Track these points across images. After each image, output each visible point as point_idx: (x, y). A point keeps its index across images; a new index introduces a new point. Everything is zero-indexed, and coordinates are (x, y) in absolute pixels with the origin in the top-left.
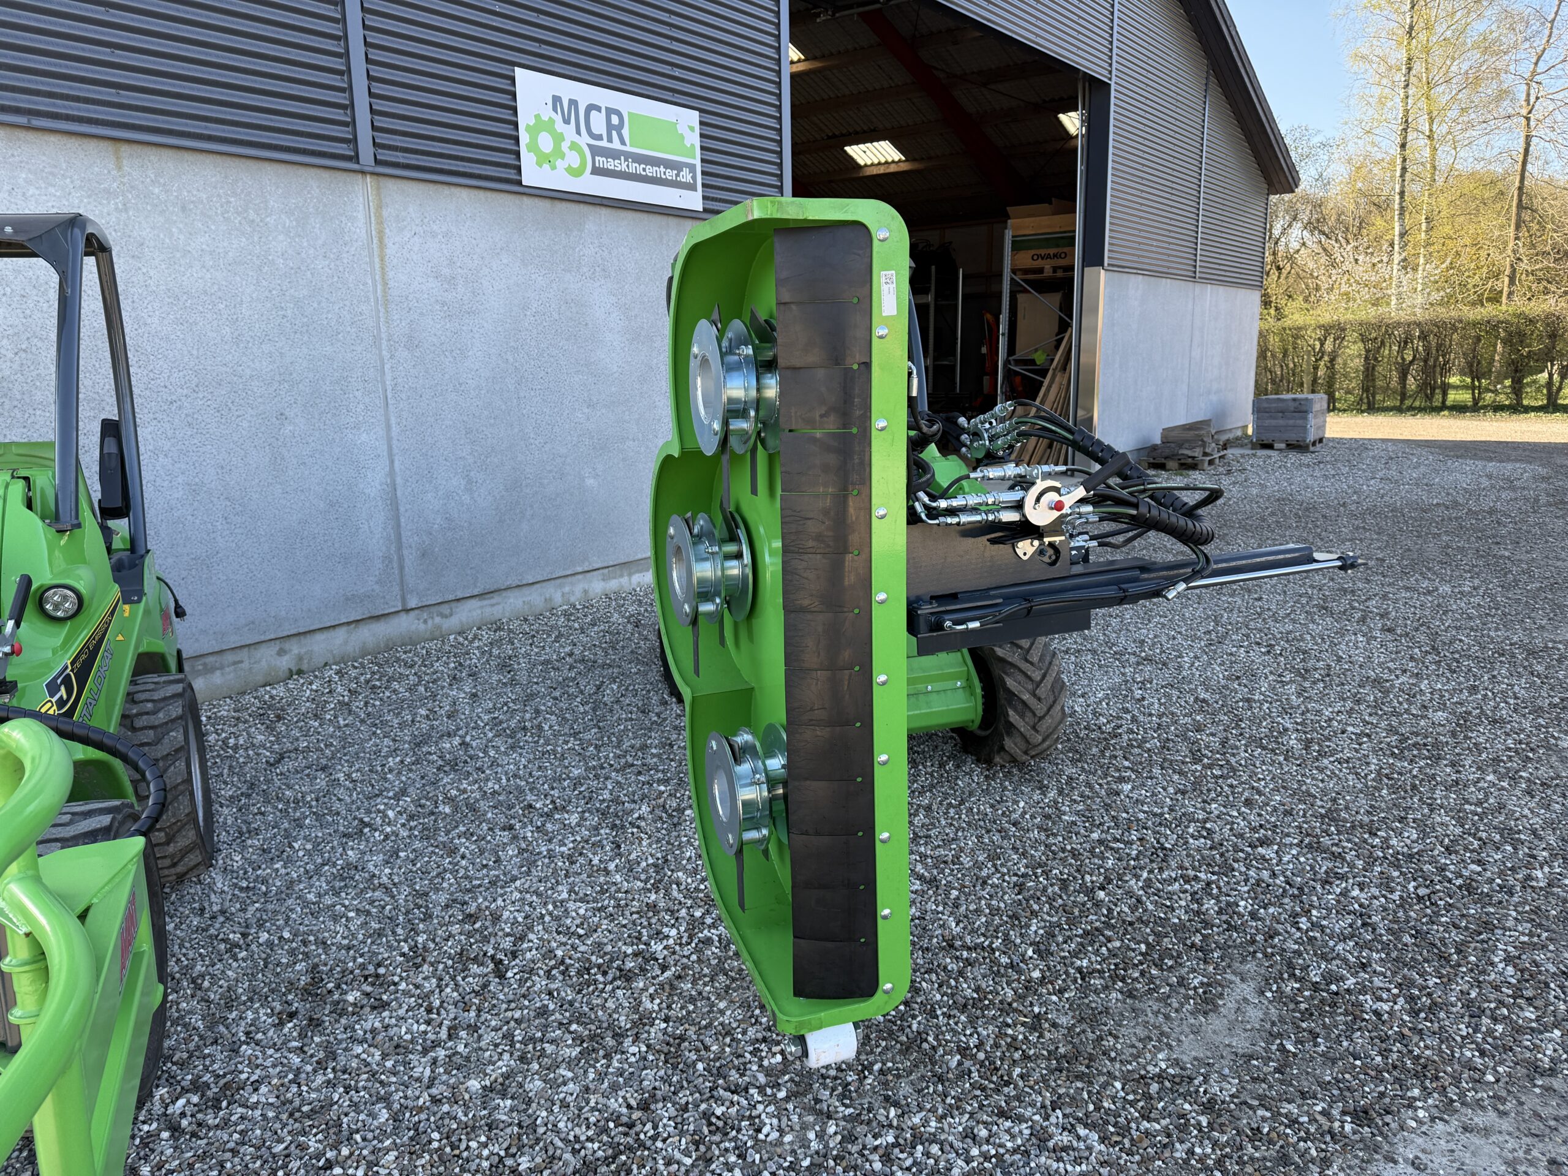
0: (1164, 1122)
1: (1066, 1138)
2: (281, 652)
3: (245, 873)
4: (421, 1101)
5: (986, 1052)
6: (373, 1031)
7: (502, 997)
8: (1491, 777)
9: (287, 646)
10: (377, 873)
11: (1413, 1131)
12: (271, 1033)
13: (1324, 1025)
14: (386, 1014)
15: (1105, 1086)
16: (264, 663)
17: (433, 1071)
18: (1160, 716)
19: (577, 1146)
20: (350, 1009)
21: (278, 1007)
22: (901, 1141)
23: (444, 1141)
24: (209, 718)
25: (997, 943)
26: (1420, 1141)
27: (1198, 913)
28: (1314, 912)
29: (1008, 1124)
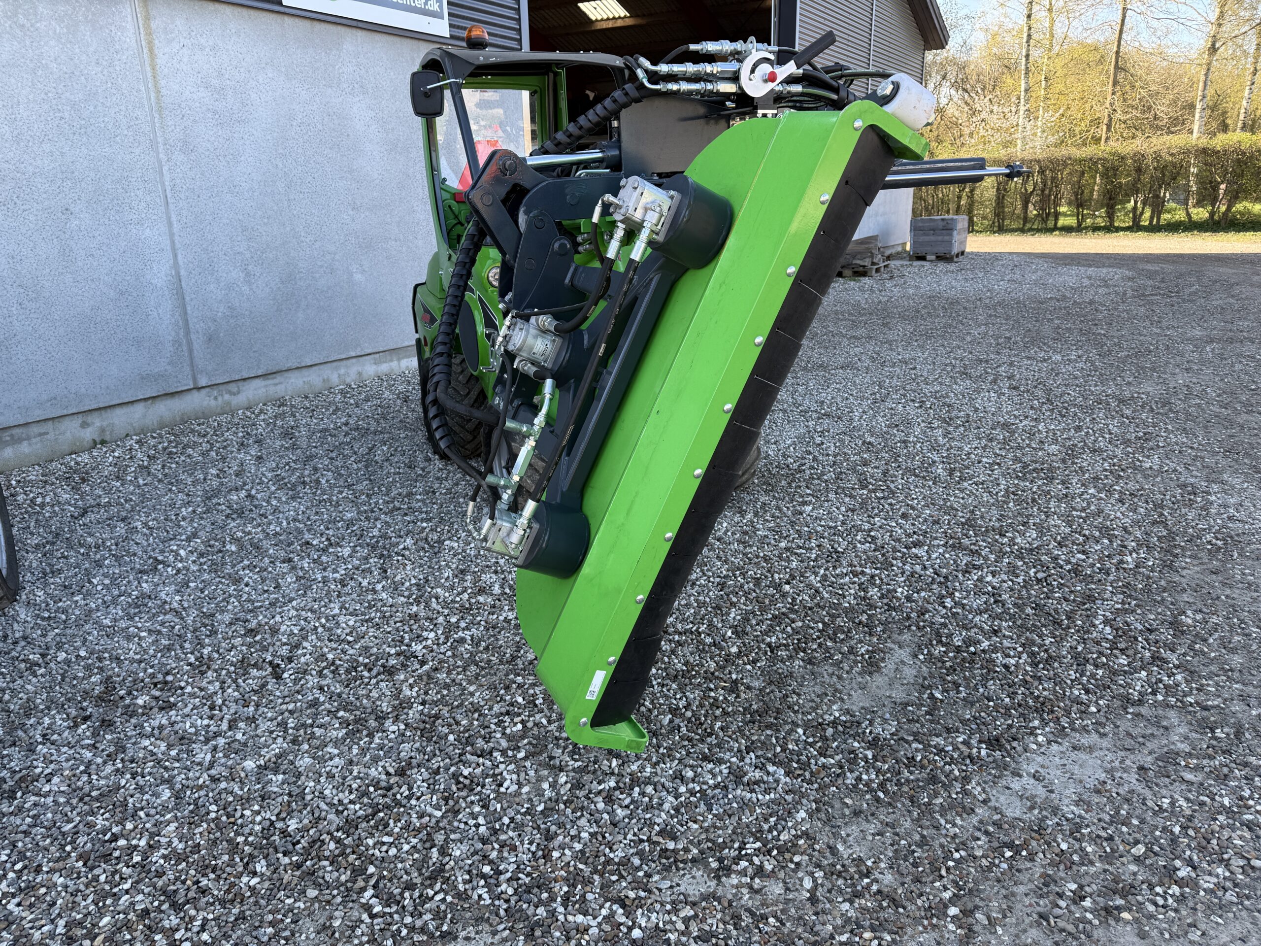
0: (837, 758)
1: (758, 774)
2: (84, 425)
3: (47, 605)
4: (201, 781)
5: (693, 711)
6: (161, 727)
7: (278, 693)
8: (1092, 491)
9: (89, 419)
10: (168, 600)
11: (1034, 752)
12: (66, 734)
13: (965, 678)
14: (173, 713)
15: (789, 733)
16: (68, 434)
17: (213, 756)
18: (835, 456)
19: (340, 808)
20: (140, 711)
21: (73, 712)
22: (621, 785)
23: (221, 812)
24: (19, 482)
25: (703, 628)
26: (1039, 759)
27: (864, 599)
28: (957, 594)
29: (711, 766)
